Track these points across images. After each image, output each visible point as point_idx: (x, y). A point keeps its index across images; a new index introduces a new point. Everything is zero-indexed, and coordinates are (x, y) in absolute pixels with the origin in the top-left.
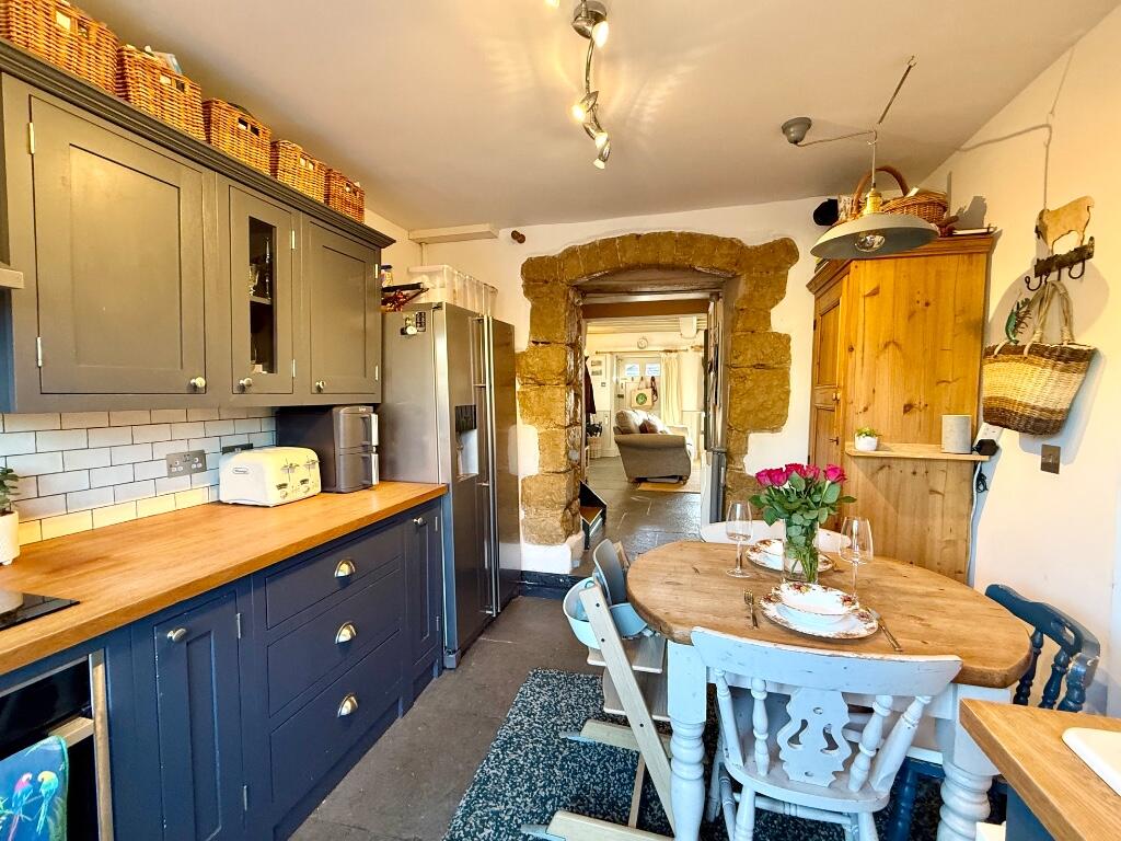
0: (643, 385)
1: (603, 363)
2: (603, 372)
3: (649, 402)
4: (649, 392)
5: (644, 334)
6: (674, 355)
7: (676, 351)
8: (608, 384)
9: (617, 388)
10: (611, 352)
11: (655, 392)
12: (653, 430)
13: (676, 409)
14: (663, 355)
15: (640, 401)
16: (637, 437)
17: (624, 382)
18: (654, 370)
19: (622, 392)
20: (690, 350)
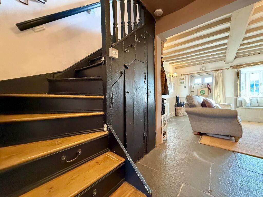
0: (203, 86)
1: (185, 79)
2: (185, 82)
3: (207, 93)
4: (206, 90)
5: (204, 65)
6: (220, 71)
7: (221, 70)
8: (187, 87)
9: (191, 88)
10: (188, 74)
11: (209, 89)
12: (210, 105)
13: (221, 95)
14: (214, 72)
15: (202, 93)
16: (200, 109)
17: (194, 86)
18: (208, 80)
19: (193, 90)
20: (230, 69)
